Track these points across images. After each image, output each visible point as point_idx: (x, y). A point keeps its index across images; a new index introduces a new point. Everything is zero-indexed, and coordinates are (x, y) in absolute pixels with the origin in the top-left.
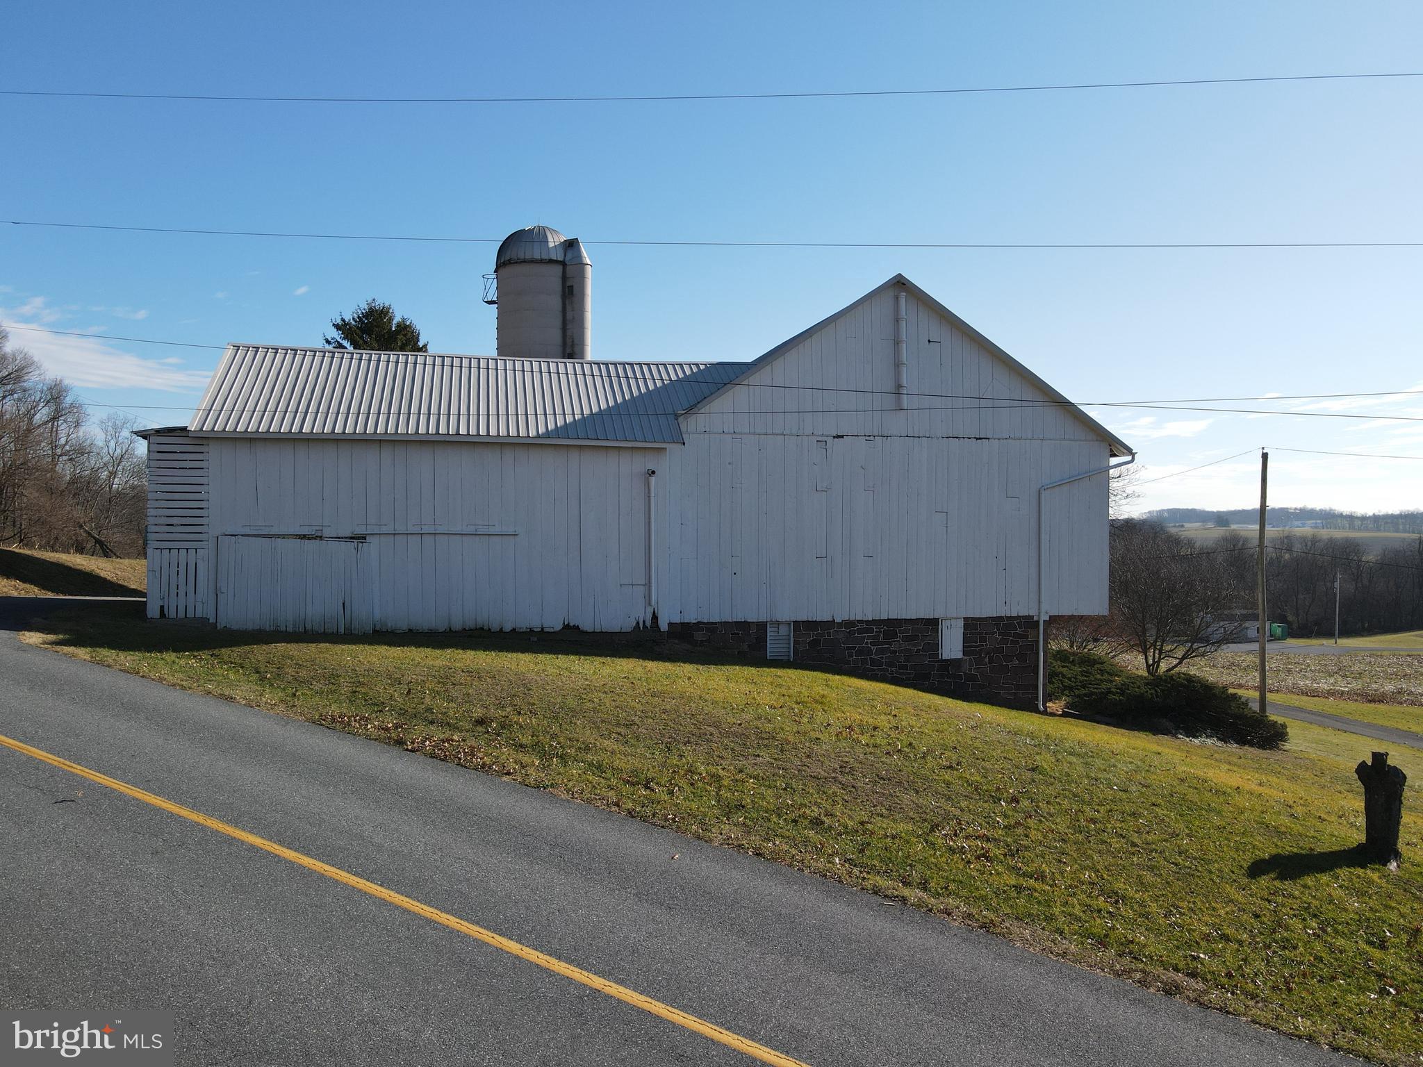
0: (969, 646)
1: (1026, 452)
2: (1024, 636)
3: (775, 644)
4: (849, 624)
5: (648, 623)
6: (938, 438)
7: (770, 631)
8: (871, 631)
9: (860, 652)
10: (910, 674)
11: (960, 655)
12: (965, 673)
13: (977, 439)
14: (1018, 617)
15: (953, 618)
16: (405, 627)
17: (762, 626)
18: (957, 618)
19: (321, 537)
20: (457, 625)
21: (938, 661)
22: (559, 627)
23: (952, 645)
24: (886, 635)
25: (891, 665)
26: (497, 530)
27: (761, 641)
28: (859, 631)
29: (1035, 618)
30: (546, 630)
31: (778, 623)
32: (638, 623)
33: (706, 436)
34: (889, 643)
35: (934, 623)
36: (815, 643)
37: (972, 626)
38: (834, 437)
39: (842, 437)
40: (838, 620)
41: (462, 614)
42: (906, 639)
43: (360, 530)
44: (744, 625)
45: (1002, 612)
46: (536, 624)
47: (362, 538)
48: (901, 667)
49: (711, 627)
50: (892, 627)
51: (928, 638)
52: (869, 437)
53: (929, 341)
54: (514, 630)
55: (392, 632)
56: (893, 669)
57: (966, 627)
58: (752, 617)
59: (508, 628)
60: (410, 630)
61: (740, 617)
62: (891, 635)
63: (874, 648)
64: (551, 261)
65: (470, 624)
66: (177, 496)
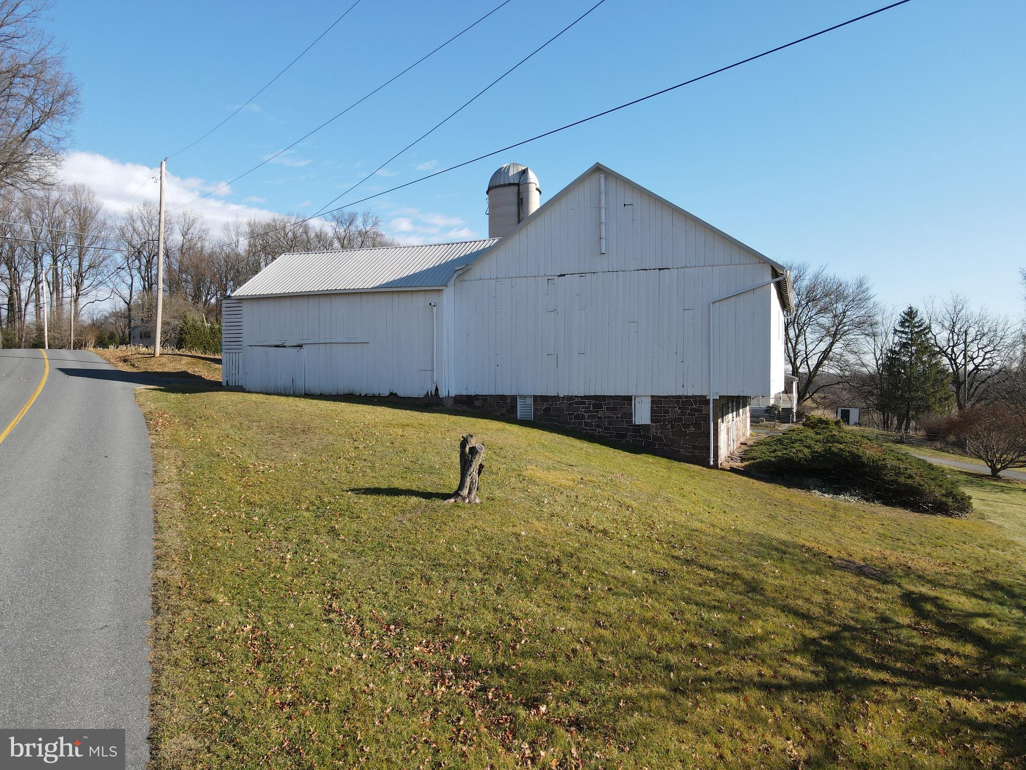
0: (654, 416)
1: (699, 276)
2: (701, 411)
3: (523, 409)
4: (570, 398)
5: (433, 393)
6: (630, 271)
7: (519, 402)
8: (584, 403)
9: (577, 417)
10: (611, 433)
11: (648, 422)
12: (653, 435)
13: (660, 269)
14: (694, 397)
15: (643, 396)
16: (319, 393)
17: (514, 398)
18: (646, 396)
19: (283, 347)
20: (341, 393)
21: (632, 426)
22: (387, 394)
23: (642, 415)
24: (595, 406)
25: (598, 426)
26: (359, 340)
27: (514, 407)
28: (577, 403)
29: (707, 398)
30: (381, 395)
31: (524, 397)
32: (428, 393)
33: (481, 281)
34: (597, 412)
35: (628, 399)
36: (547, 410)
37: (657, 402)
38: (559, 276)
39: (564, 275)
40: (561, 395)
41: (343, 387)
42: (609, 409)
43: (301, 342)
44: (503, 397)
45: (679, 392)
46: (376, 392)
47: (300, 346)
48: (606, 428)
49: (484, 398)
50: (598, 401)
51: (625, 409)
52: (582, 274)
53: (625, 205)
54: (366, 395)
55: (313, 395)
56: (600, 430)
57: (653, 402)
58: (508, 392)
59: (363, 394)
60: (321, 394)
61: (500, 392)
62: (598, 406)
63: (586, 415)
64: (510, 184)
65: (346, 392)
66: (232, 328)
